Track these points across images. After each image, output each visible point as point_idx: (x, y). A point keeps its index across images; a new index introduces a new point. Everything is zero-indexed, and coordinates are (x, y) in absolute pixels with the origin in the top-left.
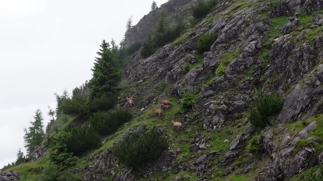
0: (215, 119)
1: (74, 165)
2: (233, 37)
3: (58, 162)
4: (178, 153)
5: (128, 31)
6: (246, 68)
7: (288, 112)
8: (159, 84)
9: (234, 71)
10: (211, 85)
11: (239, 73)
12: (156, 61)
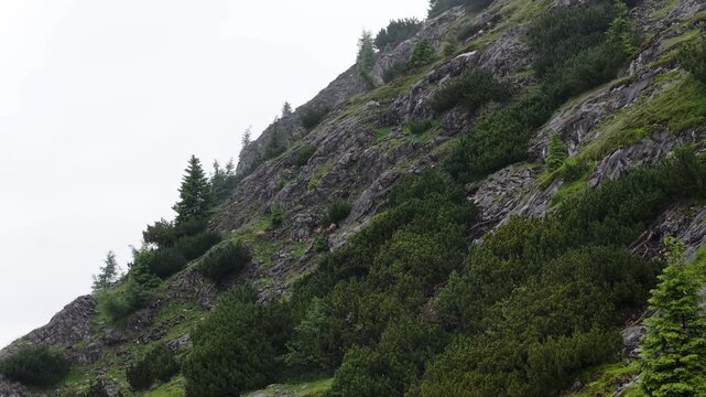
0: (301, 232)
1: (157, 286)
2: (333, 149)
3: (141, 282)
4: (260, 264)
5: (245, 148)
6: (338, 181)
7: (354, 215)
8: (254, 204)
9: (325, 184)
10: (301, 200)
11: (330, 186)
12: (255, 180)
